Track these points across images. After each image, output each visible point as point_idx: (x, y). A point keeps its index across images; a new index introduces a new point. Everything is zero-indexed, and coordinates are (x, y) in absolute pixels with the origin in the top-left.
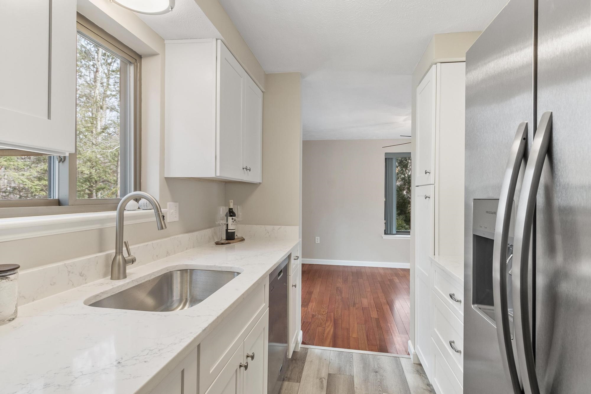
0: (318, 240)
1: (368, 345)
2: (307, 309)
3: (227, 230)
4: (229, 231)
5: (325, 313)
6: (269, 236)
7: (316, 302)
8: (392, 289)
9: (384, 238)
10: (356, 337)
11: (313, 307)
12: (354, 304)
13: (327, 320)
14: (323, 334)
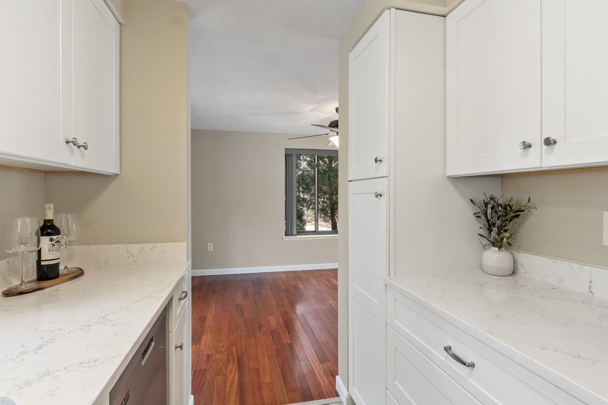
0: (211, 247)
1: (287, 392)
2: (200, 347)
3: (39, 261)
4: (43, 263)
5: (224, 349)
6: (135, 261)
7: (211, 332)
8: (298, 297)
9: (284, 240)
10: (269, 382)
11: (208, 341)
12: (261, 327)
13: (228, 361)
14: (225, 388)
